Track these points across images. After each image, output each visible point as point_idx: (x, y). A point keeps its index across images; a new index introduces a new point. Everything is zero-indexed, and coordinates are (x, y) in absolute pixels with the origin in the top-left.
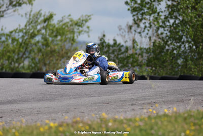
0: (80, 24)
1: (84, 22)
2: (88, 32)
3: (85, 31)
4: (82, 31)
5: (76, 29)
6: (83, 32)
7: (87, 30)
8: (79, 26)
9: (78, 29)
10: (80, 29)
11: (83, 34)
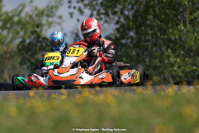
0: (49, 13)
1: (54, 10)
2: (60, 24)
3: (57, 23)
4: (52, 23)
5: (44, 20)
6: (54, 24)
7: (59, 21)
8: (48, 16)
9: (47, 20)
10: (51, 20)
11: (55, 26)
